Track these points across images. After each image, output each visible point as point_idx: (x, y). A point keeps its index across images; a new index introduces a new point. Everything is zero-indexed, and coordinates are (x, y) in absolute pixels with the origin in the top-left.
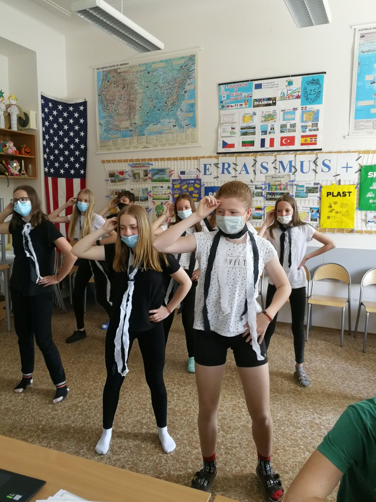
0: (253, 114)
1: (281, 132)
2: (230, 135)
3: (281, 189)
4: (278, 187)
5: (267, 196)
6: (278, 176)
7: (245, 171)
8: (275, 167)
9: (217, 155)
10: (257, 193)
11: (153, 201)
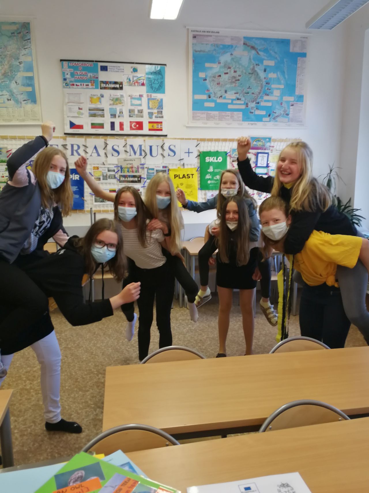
0: (101, 96)
1: (130, 116)
2: (77, 115)
3: (133, 172)
4: (130, 170)
5: (120, 179)
6: (130, 159)
7: (96, 153)
8: (126, 150)
9: (64, 135)
10: (110, 175)
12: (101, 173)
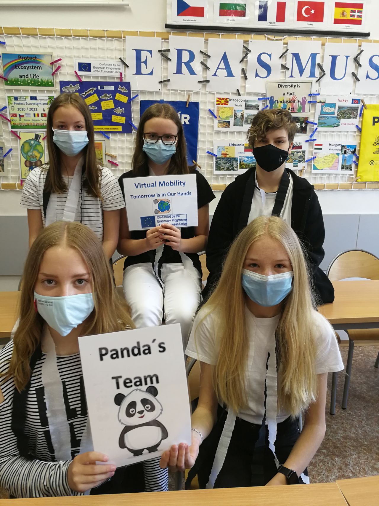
3: (293, 110)
4: (289, 106)
6: (290, 84)
7: (225, 70)
8: (285, 64)
9: (165, 30)
10: (248, 116)
11: (13, 130)
12: (232, 113)
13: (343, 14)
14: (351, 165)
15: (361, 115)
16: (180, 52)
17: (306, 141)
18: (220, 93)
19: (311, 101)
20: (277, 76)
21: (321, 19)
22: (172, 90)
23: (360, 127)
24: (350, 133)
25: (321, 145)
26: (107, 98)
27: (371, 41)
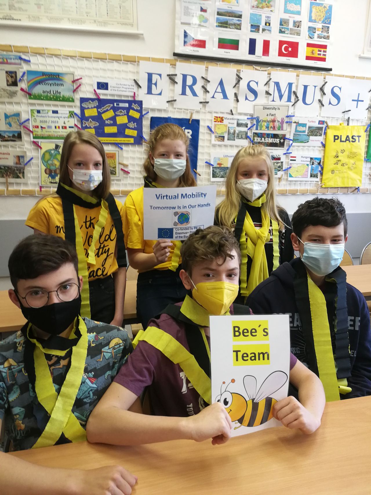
1: (281, 32)
2: (199, 23)
3: (274, 128)
4: (271, 125)
5: (254, 139)
6: (272, 107)
7: (221, 94)
8: (268, 90)
9: (172, 58)
10: (239, 132)
11: (35, 140)
12: (227, 129)
13: (312, 53)
14: (317, 174)
15: (325, 133)
16: (185, 77)
17: (284, 154)
18: (217, 113)
19: (288, 121)
20: (262, 100)
21: (296, 56)
22: (177, 109)
23: (324, 143)
24: (316, 148)
25: (295, 157)
26: (122, 114)
27: (332, 75)
